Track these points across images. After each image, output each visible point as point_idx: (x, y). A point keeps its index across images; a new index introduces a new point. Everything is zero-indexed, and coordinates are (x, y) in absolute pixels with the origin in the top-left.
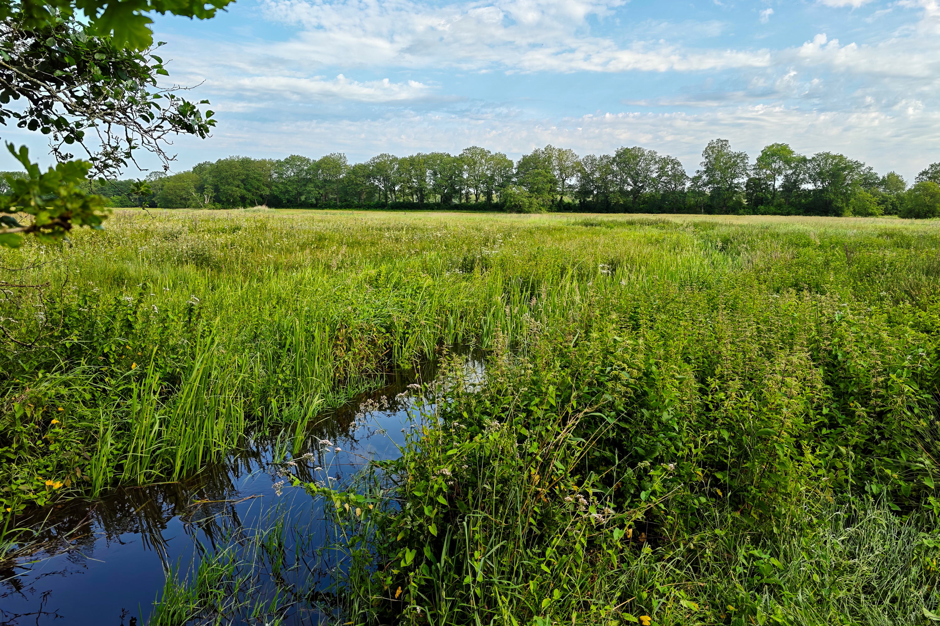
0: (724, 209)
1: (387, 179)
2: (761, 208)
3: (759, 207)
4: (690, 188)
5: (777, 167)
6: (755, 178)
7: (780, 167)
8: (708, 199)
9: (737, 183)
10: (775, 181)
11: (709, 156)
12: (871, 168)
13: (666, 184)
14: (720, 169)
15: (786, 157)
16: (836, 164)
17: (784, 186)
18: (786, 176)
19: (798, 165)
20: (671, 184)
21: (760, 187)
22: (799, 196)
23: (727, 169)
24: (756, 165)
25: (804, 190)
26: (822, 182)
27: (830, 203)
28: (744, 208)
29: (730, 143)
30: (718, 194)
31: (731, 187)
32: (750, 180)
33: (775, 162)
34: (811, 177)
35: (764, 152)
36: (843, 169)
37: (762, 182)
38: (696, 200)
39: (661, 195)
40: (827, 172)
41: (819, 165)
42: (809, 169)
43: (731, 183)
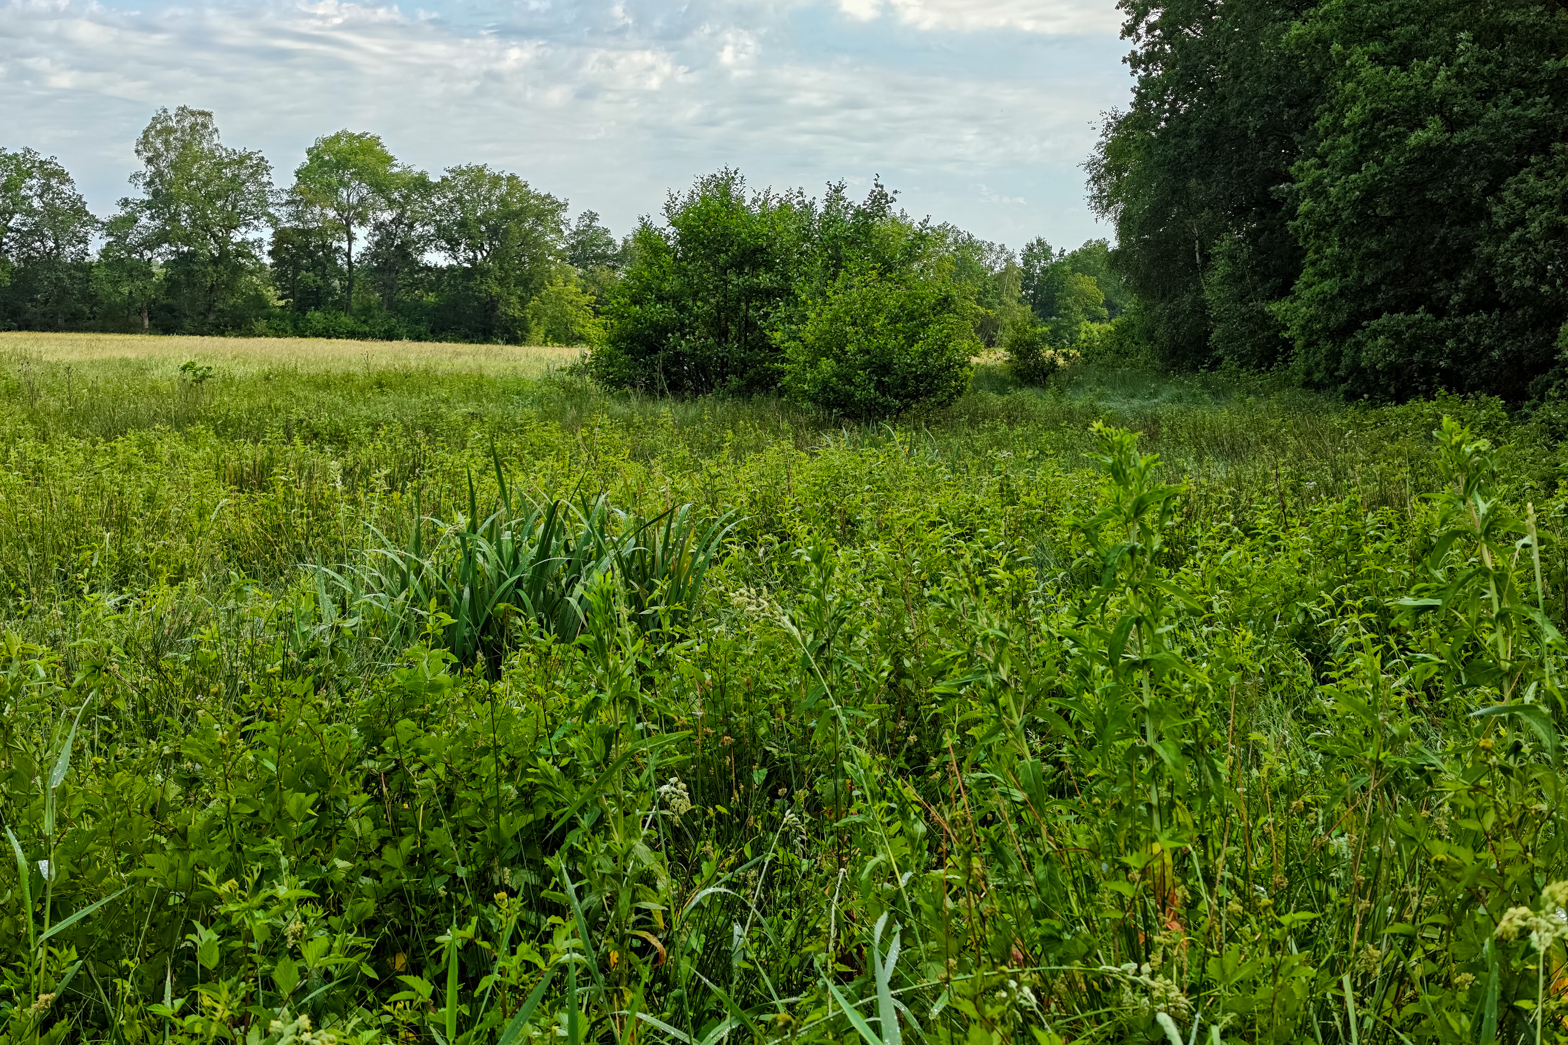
0: (211, 318)
2: (316, 316)
3: (309, 315)
4: (105, 253)
5: (354, 199)
6: (295, 230)
7: (362, 200)
8: (159, 287)
9: (244, 243)
10: (351, 239)
11: (158, 156)
12: (593, 217)
13: (24, 238)
14: (191, 200)
15: (375, 174)
16: (502, 201)
17: (375, 256)
18: (379, 226)
19: (406, 197)
20: (42, 238)
21: (311, 255)
22: (415, 285)
23: (210, 199)
24: (293, 191)
25: (428, 269)
26: (471, 247)
27: (494, 308)
28: (268, 317)
29: (216, 122)
30: (189, 273)
31: (224, 254)
32: (281, 237)
33: (346, 186)
34: (442, 232)
35: (314, 154)
36: (519, 216)
37: (315, 241)
38: (125, 290)
39: (14, 273)
40: (480, 221)
41: (459, 200)
42: (438, 210)
43: (226, 241)
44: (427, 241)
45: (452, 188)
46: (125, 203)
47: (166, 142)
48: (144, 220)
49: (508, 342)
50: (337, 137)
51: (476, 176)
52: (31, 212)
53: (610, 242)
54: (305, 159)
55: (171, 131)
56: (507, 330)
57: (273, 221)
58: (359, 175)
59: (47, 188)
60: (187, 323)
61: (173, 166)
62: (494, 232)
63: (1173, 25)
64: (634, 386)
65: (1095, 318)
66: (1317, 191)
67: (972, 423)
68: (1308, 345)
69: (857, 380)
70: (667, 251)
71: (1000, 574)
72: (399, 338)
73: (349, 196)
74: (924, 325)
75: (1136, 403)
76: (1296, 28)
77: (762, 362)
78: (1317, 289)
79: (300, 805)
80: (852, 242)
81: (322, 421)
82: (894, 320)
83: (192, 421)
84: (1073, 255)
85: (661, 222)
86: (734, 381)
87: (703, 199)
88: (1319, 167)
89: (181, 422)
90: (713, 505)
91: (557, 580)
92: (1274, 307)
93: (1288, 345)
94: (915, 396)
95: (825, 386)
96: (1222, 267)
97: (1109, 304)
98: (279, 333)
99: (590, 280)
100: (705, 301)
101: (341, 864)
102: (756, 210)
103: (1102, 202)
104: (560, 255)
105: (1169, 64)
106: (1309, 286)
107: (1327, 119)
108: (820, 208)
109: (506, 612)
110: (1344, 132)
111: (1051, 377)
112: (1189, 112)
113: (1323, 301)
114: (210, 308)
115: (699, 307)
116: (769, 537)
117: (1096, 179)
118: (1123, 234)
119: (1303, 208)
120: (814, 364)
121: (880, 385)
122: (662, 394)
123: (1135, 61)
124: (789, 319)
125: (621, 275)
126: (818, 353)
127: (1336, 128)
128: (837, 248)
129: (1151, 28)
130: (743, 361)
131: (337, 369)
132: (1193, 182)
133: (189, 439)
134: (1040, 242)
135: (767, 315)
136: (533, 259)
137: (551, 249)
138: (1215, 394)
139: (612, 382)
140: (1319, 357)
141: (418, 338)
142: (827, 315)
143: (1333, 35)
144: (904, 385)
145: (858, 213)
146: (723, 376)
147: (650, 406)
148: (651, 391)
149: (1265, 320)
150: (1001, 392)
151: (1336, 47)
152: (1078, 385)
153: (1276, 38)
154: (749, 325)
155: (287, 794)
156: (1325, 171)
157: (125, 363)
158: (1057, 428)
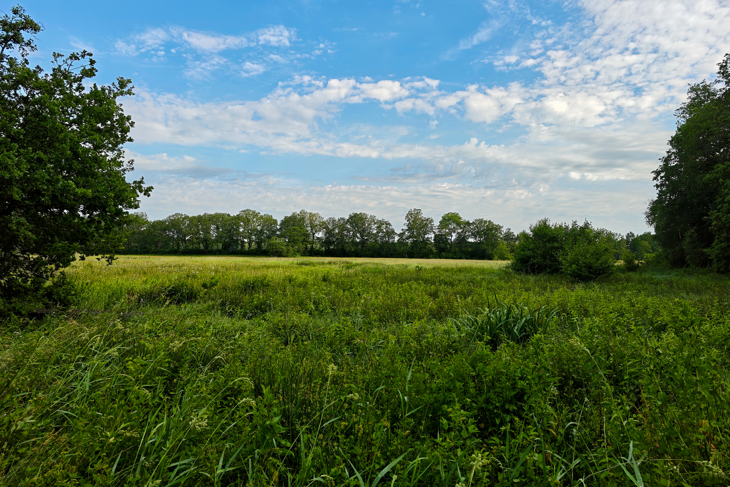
0: (421, 254)
1: (179, 231)
2: (444, 254)
3: (442, 254)
4: (398, 241)
5: (452, 227)
6: (439, 234)
7: (454, 227)
8: (409, 248)
9: (428, 238)
10: (452, 236)
11: (410, 219)
12: (509, 229)
13: (382, 238)
14: (416, 229)
15: (457, 221)
16: (487, 226)
17: (457, 240)
18: (458, 233)
19: (464, 227)
20: (386, 238)
21: (443, 240)
22: (466, 246)
23: (421, 228)
24: (439, 226)
25: (469, 242)
26: (479, 237)
27: (485, 251)
28: (433, 254)
29: (422, 212)
30: (416, 245)
31: (424, 240)
32: (436, 236)
33: (451, 224)
34: (473, 234)
35: (444, 218)
36: (491, 230)
37: (443, 237)
38: (402, 249)
39: (380, 245)
40: (482, 231)
41: (477, 227)
42: (472, 229)
43: (424, 237)
44: (469, 236)
45: (475, 224)
46: (403, 230)
47: (411, 217)
48: (406, 233)
49: (489, 259)
50: (449, 214)
51: (481, 221)
52: (383, 232)
53: (514, 235)
54: (441, 219)
55: (412, 214)
56: (488, 257)
57: (434, 233)
58: (453, 222)
59: (387, 227)
60: (415, 256)
61: (413, 221)
62: (485, 234)
63: (669, 176)
64: (522, 271)
65: (648, 252)
66: (718, 219)
67: (616, 282)
68: (718, 261)
69: (582, 270)
70: (530, 238)
71: (633, 327)
72: (463, 259)
73: (451, 227)
74: (601, 256)
75: (664, 276)
76: (708, 176)
77: (556, 265)
78: (719, 246)
79: (460, 385)
80: (580, 235)
81: (447, 280)
82: (592, 255)
83: (418, 280)
84: (641, 236)
85: (528, 232)
86: (548, 270)
87: (539, 225)
88: (717, 212)
89: (416, 280)
90: (548, 305)
91: (511, 325)
92: (706, 250)
93: (711, 261)
94: (599, 274)
95: (574, 272)
96: (688, 240)
97: (652, 249)
98: (435, 258)
99: (509, 244)
100: (540, 250)
101: (469, 400)
102: (553, 227)
103: (650, 222)
104: (501, 238)
105: (667, 186)
106: (717, 245)
107: (719, 199)
108: (570, 227)
109: (499, 332)
110: (726, 203)
111: (637, 269)
112: (675, 199)
113: (722, 249)
114: (420, 252)
115: (539, 252)
116: (564, 314)
117: (648, 217)
118: (656, 230)
119: (713, 224)
120: (570, 266)
121: (589, 272)
122: (530, 273)
123: (657, 186)
124: (563, 254)
125: (517, 243)
126: (571, 264)
127: (723, 202)
128: (576, 237)
129: (662, 178)
130: (551, 265)
131: (450, 267)
132: (677, 217)
133: (419, 284)
134: (631, 233)
135: (557, 253)
136: (495, 240)
137: (499, 237)
138: (689, 274)
139: (516, 270)
140: (721, 264)
141: (467, 259)
142: (574, 254)
143: (720, 177)
144: (596, 272)
145: (581, 228)
146: (545, 269)
147: (526, 276)
148: (527, 273)
149: (703, 254)
150: (623, 273)
151: (721, 180)
152: (646, 271)
153: (701, 178)
154: (552, 256)
155: (457, 382)
156: (720, 213)
157: (403, 265)
158: (641, 284)
